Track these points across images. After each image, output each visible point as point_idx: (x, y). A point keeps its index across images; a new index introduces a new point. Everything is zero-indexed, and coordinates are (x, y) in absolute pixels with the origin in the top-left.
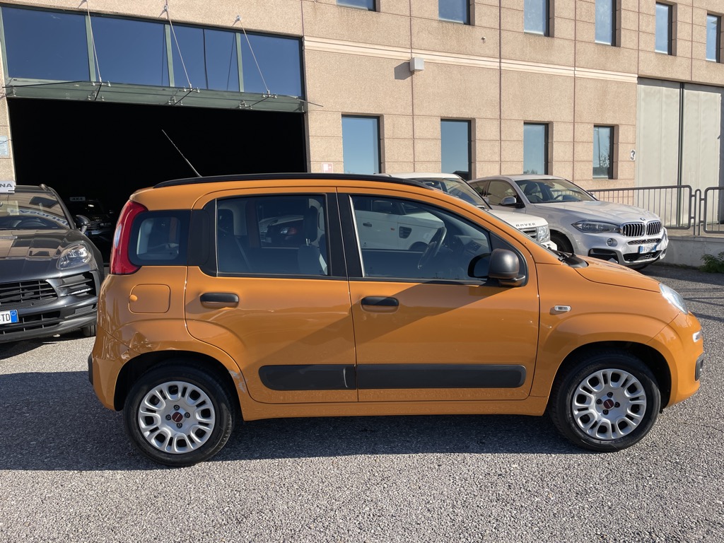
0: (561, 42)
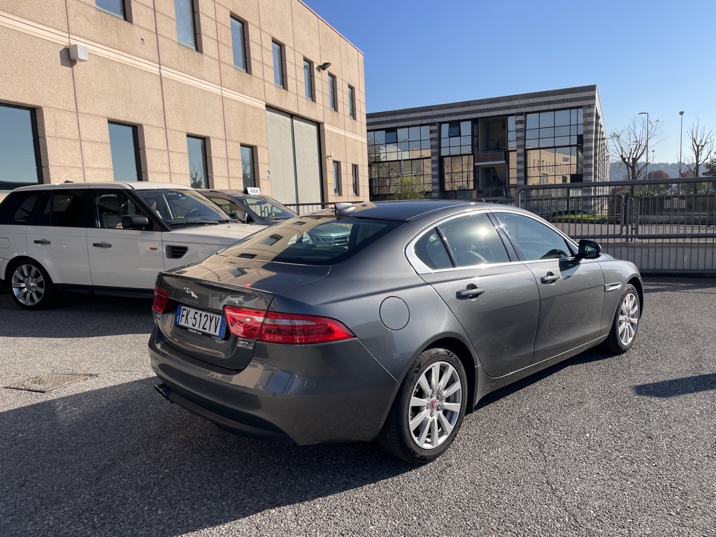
0: (209, 60)
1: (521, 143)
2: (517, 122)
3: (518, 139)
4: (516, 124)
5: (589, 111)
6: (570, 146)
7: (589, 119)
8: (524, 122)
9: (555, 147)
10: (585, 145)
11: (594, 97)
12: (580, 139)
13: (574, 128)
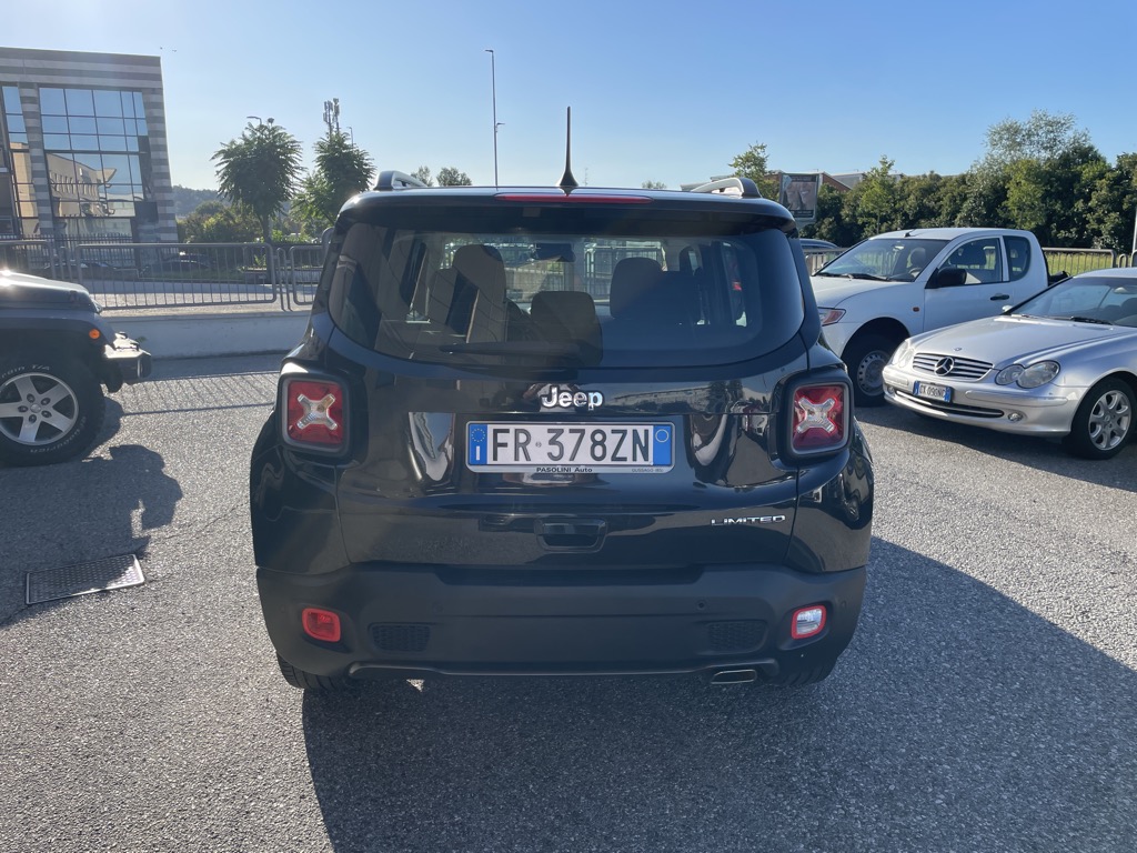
1: (36, 138)
2: (24, 100)
3: (29, 130)
4: (22, 103)
5: (154, 98)
6: (127, 153)
7: (156, 112)
8: (35, 101)
9: (100, 152)
10: (154, 155)
11: (158, 77)
12: (143, 141)
13: (130, 125)
